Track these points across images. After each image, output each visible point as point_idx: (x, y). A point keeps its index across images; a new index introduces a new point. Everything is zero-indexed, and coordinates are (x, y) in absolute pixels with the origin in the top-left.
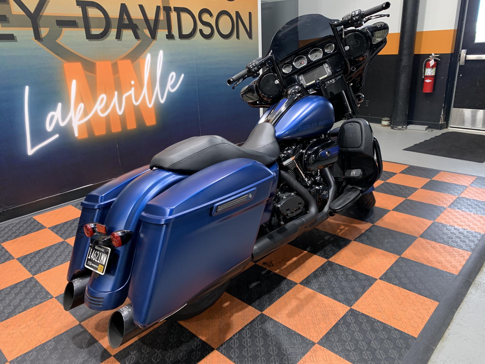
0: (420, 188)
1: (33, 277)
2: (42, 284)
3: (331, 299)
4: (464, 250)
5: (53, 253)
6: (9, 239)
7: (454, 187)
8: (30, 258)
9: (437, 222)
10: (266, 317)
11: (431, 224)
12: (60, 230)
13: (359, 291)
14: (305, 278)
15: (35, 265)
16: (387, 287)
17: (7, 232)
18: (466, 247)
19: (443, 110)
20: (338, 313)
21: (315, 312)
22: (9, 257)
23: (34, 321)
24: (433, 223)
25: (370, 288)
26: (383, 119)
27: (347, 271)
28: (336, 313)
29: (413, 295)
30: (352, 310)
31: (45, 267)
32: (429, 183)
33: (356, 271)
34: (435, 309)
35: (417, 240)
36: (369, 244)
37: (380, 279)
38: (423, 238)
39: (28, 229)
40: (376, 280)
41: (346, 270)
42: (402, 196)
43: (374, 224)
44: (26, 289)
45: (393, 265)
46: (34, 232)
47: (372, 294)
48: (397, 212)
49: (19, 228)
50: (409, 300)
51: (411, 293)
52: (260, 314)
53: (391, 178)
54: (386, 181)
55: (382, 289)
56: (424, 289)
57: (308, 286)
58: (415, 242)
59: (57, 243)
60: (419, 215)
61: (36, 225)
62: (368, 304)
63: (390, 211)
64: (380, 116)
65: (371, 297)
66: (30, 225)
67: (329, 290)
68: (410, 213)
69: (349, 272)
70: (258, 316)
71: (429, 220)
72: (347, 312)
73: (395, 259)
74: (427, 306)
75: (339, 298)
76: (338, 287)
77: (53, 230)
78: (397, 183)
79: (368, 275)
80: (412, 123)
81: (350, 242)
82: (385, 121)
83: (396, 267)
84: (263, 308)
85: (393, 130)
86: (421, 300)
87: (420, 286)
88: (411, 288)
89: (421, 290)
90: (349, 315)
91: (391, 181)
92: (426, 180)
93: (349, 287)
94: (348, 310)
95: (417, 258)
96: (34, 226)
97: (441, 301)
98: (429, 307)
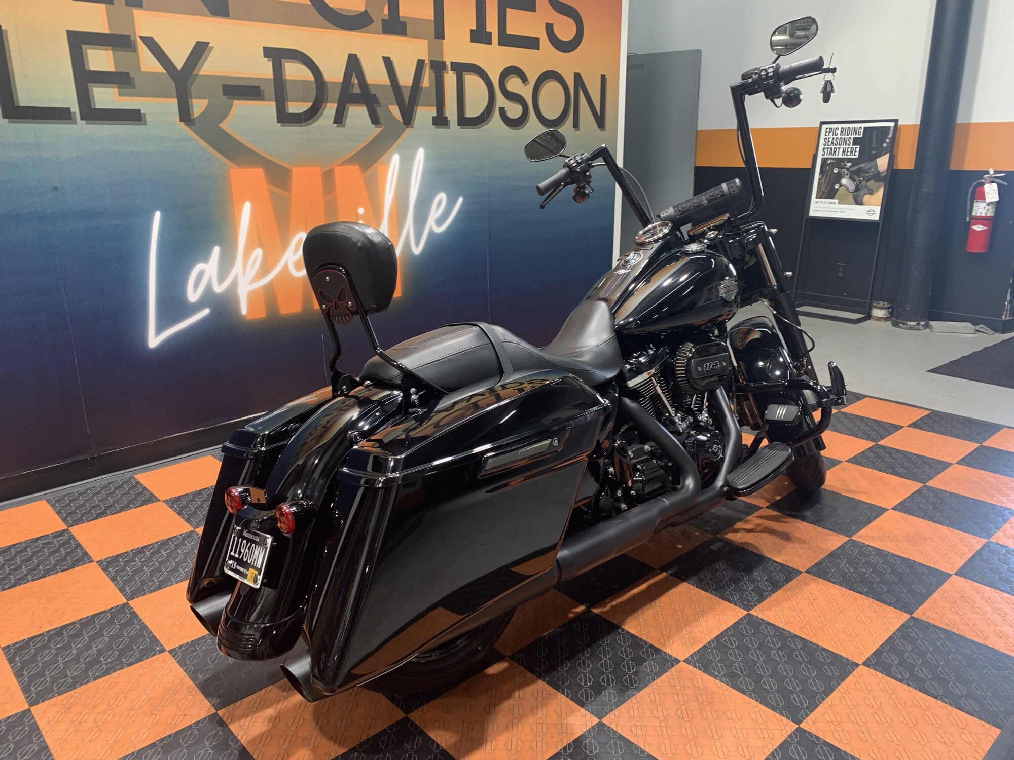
0: (957, 463)
1: (127, 604)
2: (144, 621)
3: (754, 702)
5: (169, 555)
6: (84, 518)
8: (124, 562)
9: (997, 544)
10: (609, 731)
11: (981, 546)
12: (187, 506)
13: (818, 689)
14: (698, 651)
15: (132, 579)
16: (881, 684)
17: (83, 505)
19: (1009, 291)
20: (771, 737)
21: (718, 728)
22: (83, 557)
23: (124, 699)
24: (986, 543)
25: (843, 684)
26: (874, 304)
27: (790, 641)
28: (766, 736)
29: (942, 708)
30: (801, 732)
31: (153, 584)
32: (976, 452)
33: (810, 642)
34: (991, 744)
35: (949, 580)
36: (841, 581)
37: (865, 664)
38: (965, 578)
39: (123, 501)
40: (857, 665)
41: (788, 637)
42: (915, 478)
43: (852, 538)
44: (113, 628)
45: (894, 633)
46: (135, 508)
47: (847, 700)
48: (904, 514)
49: (106, 499)
50: (931, 718)
51: (937, 703)
52: (597, 724)
53: (890, 437)
54: (879, 443)
55: (869, 689)
56: (966, 696)
57: (704, 669)
58: (944, 585)
59: (180, 533)
60: (952, 524)
61: (140, 494)
62: (839, 721)
63: (888, 510)
64: (869, 297)
65: (844, 705)
66: (128, 493)
67: (749, 681)
68: (931, 519)
69: (794, 642)
70: (593, 727)
71: (978, 538)
72: (791, 734)
73: (900, 620)
74: (973, 735)
75: (773, 702)
76: (771, 676)
77: (173, 507)
78: (903, 449)
79: (837, 654)
80: (938, 318)
81: (797, 575)
82: (878, 310)
83: (901, 640)
84: (603, 710)
85: (897, 329)
86: (959, 722)
87: (957, 689)
88: (938, 692)
89: (960, 697)
90: (795, 743)
91: (888, 442)
92: (968, 446)
93: (794, 676)
94: (793, 730)
95: (949, 623)
96: (137, 495)
97: (1005, 728)
98: (979, 739)
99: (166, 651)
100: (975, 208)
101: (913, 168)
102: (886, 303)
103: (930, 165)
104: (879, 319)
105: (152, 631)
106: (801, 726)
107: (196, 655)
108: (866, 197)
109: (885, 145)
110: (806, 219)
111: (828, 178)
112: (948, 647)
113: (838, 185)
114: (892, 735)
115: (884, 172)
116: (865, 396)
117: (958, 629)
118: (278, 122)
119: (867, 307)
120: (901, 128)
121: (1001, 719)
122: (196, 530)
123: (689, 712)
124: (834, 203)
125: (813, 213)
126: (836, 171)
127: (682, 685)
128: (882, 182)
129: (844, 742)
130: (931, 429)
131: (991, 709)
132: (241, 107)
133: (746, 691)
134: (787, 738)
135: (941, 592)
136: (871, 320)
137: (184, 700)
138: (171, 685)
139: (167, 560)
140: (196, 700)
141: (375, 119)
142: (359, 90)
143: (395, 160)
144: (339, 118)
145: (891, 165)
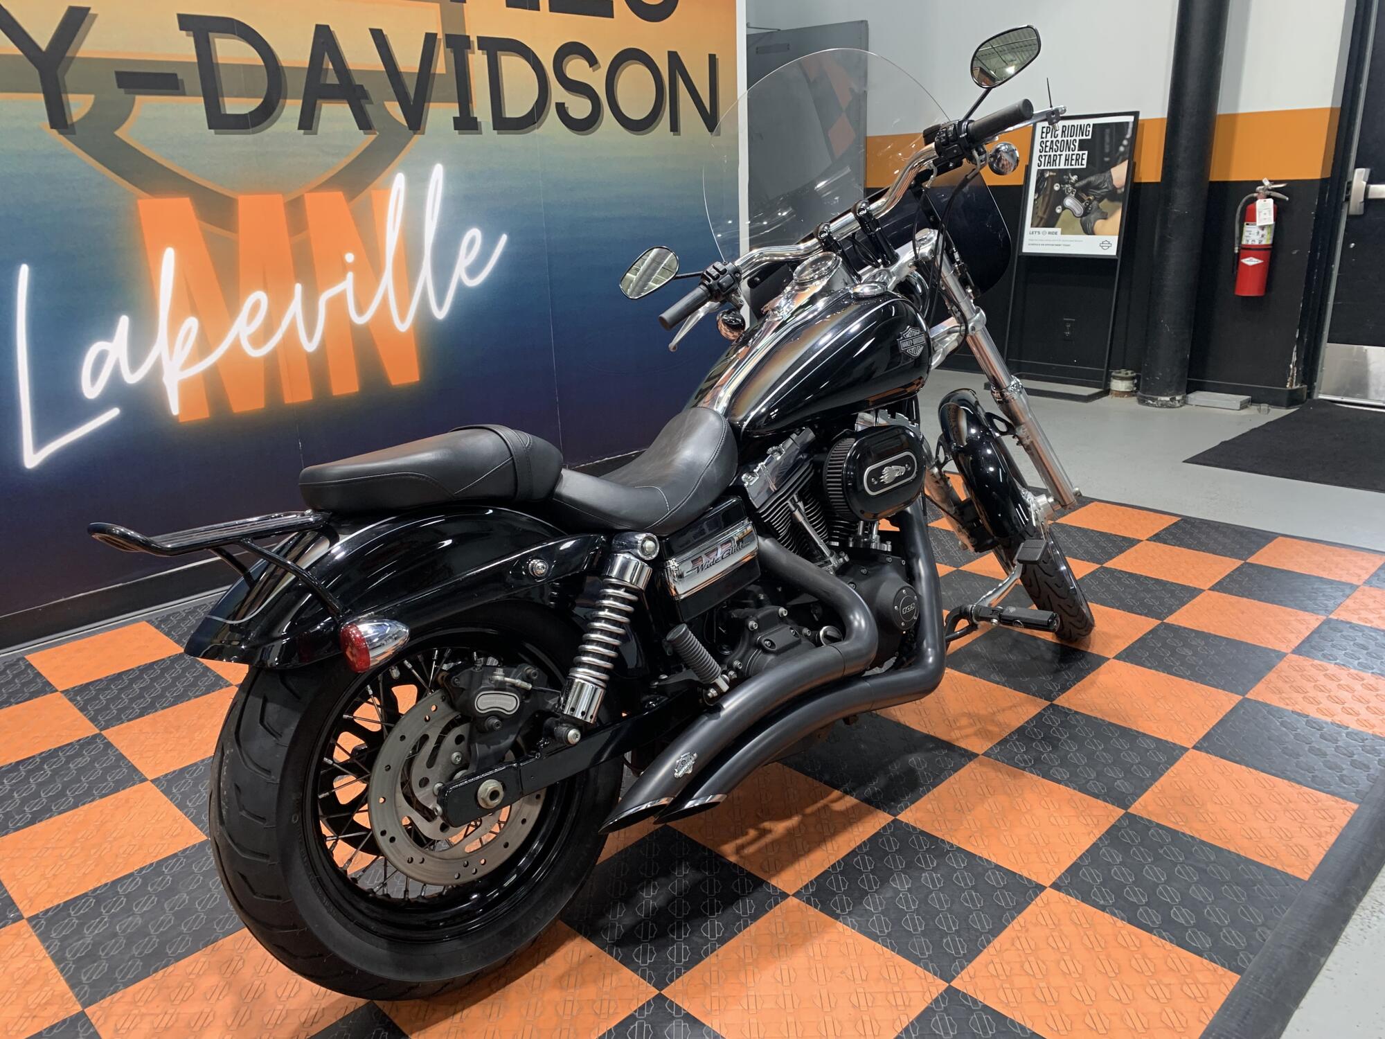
0: (1210, 589)
3: (888, 952)
4: (1333, 794)
5: (55, 772)
7: (1315, 587)
9: (1255, 701)
10: (671, 1008)
11: (1233, 706)
12: (96, 698)
13: (983, 928)
14: (816, 879)
16: (1073, 916)
18: (1341, 787)
19: (1295, 349)
20: (907, 1003)
21: (831, 996)
24: (1240, 701)
25: (1020, 918)
26: (1113, 374)
27: (949, 858)
28: (900, 1002)
29: (1159, 946)
30: (951, 993)
32: (1237, 573)
33: (980, 857)
34: (1225, 998)
35: (1184, 756)
36: (1033, 766)
37: (1056, 886)
38: (1206, 752)
40: (1042, 888)
41: (948, 852)
42: (1150, 613)
43: (1055, 702)
45: (1100, 838)
46: (17, 703)
47: (1023, 940)
48: (1129, 665)
50: (1142, 962)
51: (1152, 939)
52: (654, 999)
53: (1123, 555)
54: (1104, 565)
55: (1056, 922)
56: (1195, 926)
57: (822, 905)
58: (1177, 765)
59: (77, 739)
60: (1196, 676)
61: (30, 682)
62: (1008, 973)
63: (1108, 659)
64: (1106, 365)
65: (1018, 949)
66: (12, 681)
67: (884, 920)
68: (1168, 670)
69: (956, 859)
70: (649, 1002)
71: (1230, 694)
72: (937, 998)
73: (1110, 818)
74: (1200, 987)
75: (916, 951)
77: (75, 700)
78: (1138, 573)
79: (1016, 874)
80: (1201, 387)
81: (970, 760)
82: (1119, 381)
83: (1109, 849)
84: (666, 975)
85: (1145, 407)
86: (1181, 967)
87: (1181, 916)
88: (1153, 922)
89: (1186, 929)
90: (942, 1011)
91: (1119, 563)
92: (1227, 565)
93: (949, 910)
94: (940, 992)
95: (1178, 819)
96: (23, 685)
97: (1246, 973)
98: (1207, 992)
99: (23, 918)
100: (1245, 234)
101: (1159, 180)
102: (1129, 372)
103: (1182, 175)
104: (1122, 394)
105: (8, 889)
106: (954, 984)
107: (68, 924)
108: (1099, 224)
109: (1122, 149)
110: (1019, 257)
111: (1047, 199)
112: (1174, 855)
113: (1060, 207)
114: (1082, 990)
115: (1120, 188)
116: (1092, 500)
117: (1191, 828)
118: (210, 128)
119: (1104, 378)
120: (1143, 125)
121: (1241, 958)
122: (102, 732)
123: (792, 972)
124: (1056, 233)
125: (1027, 248)
126: (1057, 187)
127: (787, 931)
128: (1118, 200)
129: (1011, 1005)
130: (1179, 543)
131: (1229, 944)
132: (147, 106)
133: (878, 937)
134: (931, 1004)
135: (1172, 774)
136: (1110, 396)
137: (38, 993)
138: (22, 970)
139: (51, 780)
140: (56, 993)
141: (364, 123)
142: (336, 79)
143: (399, 182)
144: (307, 122)
145: (1130, 176)
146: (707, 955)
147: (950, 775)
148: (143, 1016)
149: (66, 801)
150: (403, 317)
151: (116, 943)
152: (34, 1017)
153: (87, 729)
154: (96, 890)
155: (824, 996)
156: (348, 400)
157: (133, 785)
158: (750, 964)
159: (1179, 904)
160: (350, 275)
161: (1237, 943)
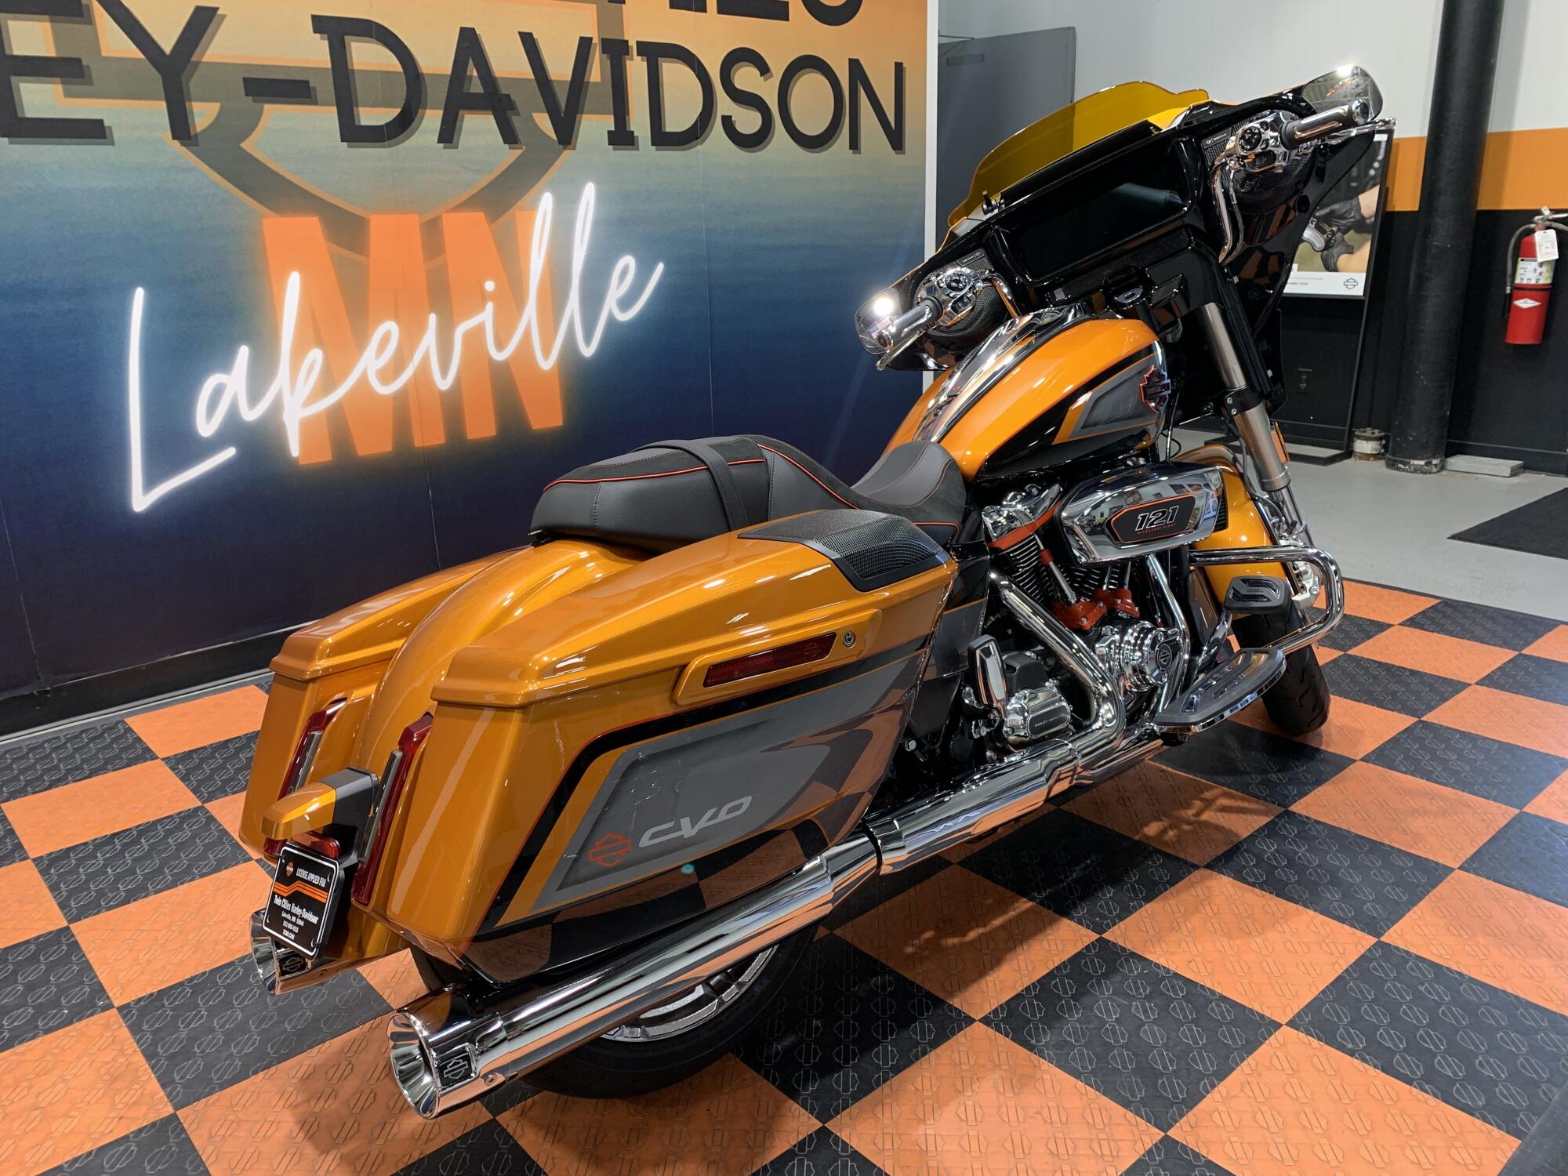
0: (1477, 683)
1: (68, 928)
2: (88, 957)
3: (1092, 1092)
5: (152, 847)
6: (29, 789)
8: (76, 860)
9: (1535, 816)
10: (837, 1145)
11: (1506, 821)
12: (199, 767)
13: (1209, 1071)
14: (1007, 1003)
15: (84, 887)
16: (1315, 1060)
17: (33, 767)
20: (1115, 1154)
21: (1024, 1139)
22: (13, 851)
23: (26, 1090)
24: (1517, 816)
25: (1250, 1060)
26: (1357, 433)
27: (1165, 985)
28: (1106, 1151)
29: (1420, 1101)
30: (1168, 1143)
31: (116, 896)
32: (1511, 665)
33: (1202, 987)
34: (1502, 1166)
35: (1449, 877)
36: (1264, 882)
37: (1291, 1024)
38: (1477, 874)
39: (99, 759)
40: (1278, 1026)
41: (1163, 978)
42: (1405, 709)
43: (1290, 809)
44: (35, 969)
45: (1346, 970)
46: (113, 771)
47: (1255, 1087)
48: (1381, 769)
49: (72, 756)
50: (1399, 1120)
51: (1411, 1092)
52: (817, 1132)
53: (1371, 641)
54: (1350, 652)
55: (1295, 1067)
56: (1463, 1079)
57: (1014, 1034)
58: (1439, 888)
59: (177, 811)
60: (1462, 785)
61: (129, 747)
62: (1237, 1125)
63: (1355, 761)
64: (1349, 422)
65: (1249, 1097)
66: (109, 746)
67: (1088, 1054)
68: (1427, 775)
69: (1173, 987)
70: (810, 1136)
71: (1504, 807)
72: (1151, 1149)
73: (1359, 947)
74: (1471, 1151)
75: (1126, 1092)
76: (1126, 1046)
77: (177, 769)
78: (1389, 662)
79: (1245, 1007)
80: (1463, 450)
81: (1190, 873)
82: (1365, 442)
83: (1358, 983)
84: (831, 1106)
85: (1397, 472)
86: (1447, 1127)
87: (1447, 1067)
88: (1413, 1072)
89: (1452, 1082)
90: (1155, 1165)
91: (1365, 650)
92: (1499, 656)
93: (1166, 1046)
94: (1154, 1142)
95: (1443, 952)
96: (122, 750)
97: (1528, 1138)
98: (1480, 1159)
99: (113, 1007)
100: (1520, 271)
101: (1417, 209)
102: (1376, 431)
103: (1445, 202)
104: (1367, 457)
105: (98, 973)
106: (1171, 1133)
107: (161, 1015)
108: (1343, 259)
109: (1372, 172)
112: (1438, 994)
114: (1327, 1149)
115: (1370, 218)
117: (1458, 963)
118: (343, 140)
119: (1346, 435)
121: (1522, 1120)
122: (205, 805)
123: (978, 1110)
127: (972, 1062)
128: (1368, 232)
129: (1241, 1162)
130: (1438, 629)
131: (1505, 1101)
132: (276, 116)
133: (1081, 1073)
134: (1144, 1155)
135: (1434, 898)
136: (1353, 459)
137: (125, 1091)
138: (110, 1065)
139: (148, 855)
140: (145, 1092)
141: (509, 136)
142: (481, 87)
143: (546, 202)
144: (448, 134)
145: (1382, 206)
146: (878, 1085)
147: (1166, 889)
148: (240, 1121)
149: (163, 879)
150: (546, 352)
151: (213, 1038)
152: (121, 1118)
153: (188, 801)
154: (192, 979)
155: (1017, 1139)
156: (482, 446)
157: (237, 864)
158: (929, 1098)
159: (1446, 1051)
160: (490, 306)
161: (1517, 1101)
